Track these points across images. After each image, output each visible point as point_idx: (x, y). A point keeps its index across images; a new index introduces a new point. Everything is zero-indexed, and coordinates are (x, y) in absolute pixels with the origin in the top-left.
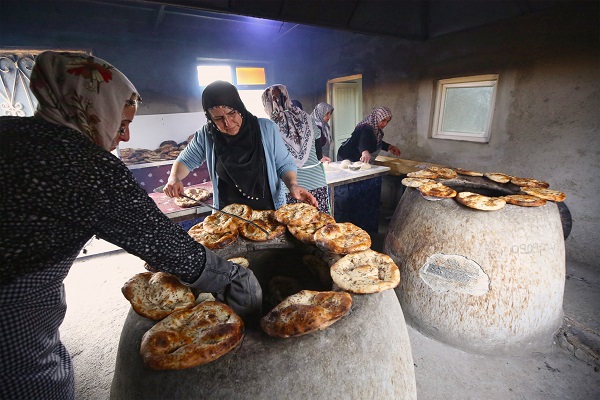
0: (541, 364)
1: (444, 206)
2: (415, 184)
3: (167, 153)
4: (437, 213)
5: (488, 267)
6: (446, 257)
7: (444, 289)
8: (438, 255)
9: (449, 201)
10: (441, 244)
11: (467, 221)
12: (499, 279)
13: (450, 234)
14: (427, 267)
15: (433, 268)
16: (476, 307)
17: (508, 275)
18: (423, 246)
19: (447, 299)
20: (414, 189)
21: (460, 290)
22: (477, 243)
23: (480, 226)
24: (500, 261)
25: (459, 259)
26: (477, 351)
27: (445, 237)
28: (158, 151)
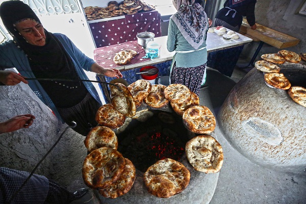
0: (290, 178)
1: (276, 93)
2: (264, 69)
3: (112, 12)
4: (269, 96)
5: (286, 135)
6: (262, 121)
7: (253, 135)
8: (258, 119)
9: (281, 91)
10: (263, 114)
11: (288, 108)
12: (290, 142)
13: (271, 111)
14: (248, 122)
15: (250, 123)
16: (267, 149)
17: (297, 142)
18: (251, 111)
19: (252, 140)
20: (261, 72)
21: (261, 139)
22: (286, 121)
23: (295, 113)
24: (296, 134)
25: (270, 125)
26: (257, 163)
27: (268, 111)
28: (107, 9)
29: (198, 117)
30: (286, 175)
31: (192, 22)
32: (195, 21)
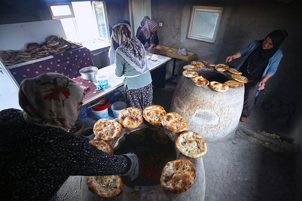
0: (231, 142)
1: (204, 89)
2: (190, 76)
3: (35, 53)
4: (201, 92)
5: (219, 114)
6: (203, 111)
7: (202, 123)
8: (200, 110)
9: (206, 87)
10: (202, 106)
11: (213, 96)
12: (223, 118)
13: (206, 101)
14: (195, 114)
15: (198, 115)
16: (213, 128)
17: (226, 116)
18: (194, 106)
19: (203, 126)
20: (189, 78)
21: (208, 123)
22: (216, 105)
23: (218, 98)
24: (224, 111)
25: (209, 111)
26: (211, 142)
27: (204, 103)
29: (173, 121)
30: (229, 141)
31: (135, 54)
32: (137, 52)
